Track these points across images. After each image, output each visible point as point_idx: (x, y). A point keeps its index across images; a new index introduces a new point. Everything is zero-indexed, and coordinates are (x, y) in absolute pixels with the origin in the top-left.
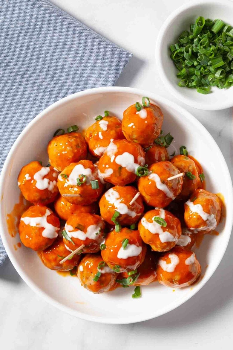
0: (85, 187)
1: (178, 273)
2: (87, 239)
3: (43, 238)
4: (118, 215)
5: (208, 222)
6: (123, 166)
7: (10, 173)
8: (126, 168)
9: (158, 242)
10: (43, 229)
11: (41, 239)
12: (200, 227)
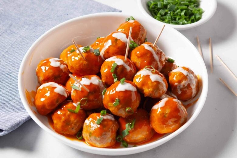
0: (89, 54)
1: (168, 107)
2: (91, 84)
3: (55, 93)
4: (116, 66)
5: (188, 77)
6: (118, 38)
7: (30, 62)
8: (121, 40)
9: (149, 83)
10: (55, 88)
11: (53, 94)
12: (183, 82)
